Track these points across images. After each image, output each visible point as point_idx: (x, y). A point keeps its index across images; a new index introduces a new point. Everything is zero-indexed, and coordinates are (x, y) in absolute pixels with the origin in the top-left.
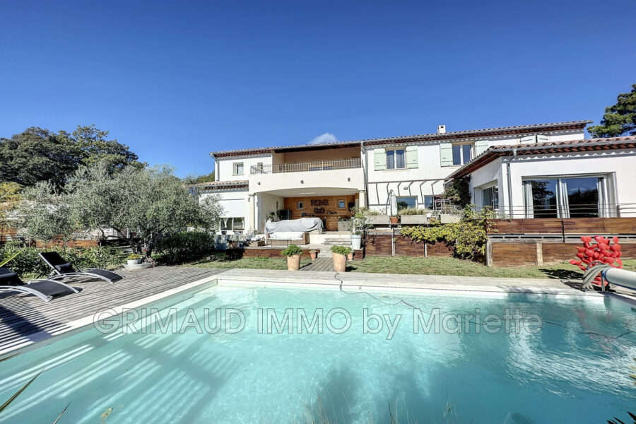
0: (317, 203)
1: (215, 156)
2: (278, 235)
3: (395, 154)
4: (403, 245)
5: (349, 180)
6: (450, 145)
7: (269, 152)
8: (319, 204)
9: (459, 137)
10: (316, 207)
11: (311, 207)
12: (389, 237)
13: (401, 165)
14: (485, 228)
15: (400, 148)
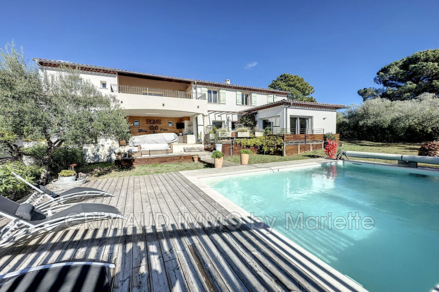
0: (152, 122)
1: (41, 63)
2: (146, 147)
3: (212, 93)
4: (236, 150)
5: (198, 107)
6: (240, 93)
7: (114, 73)
8: (154, 123)
9: (245, 89)
10: (151, 125)
11: (146, 125)
12: (229, 145)
13: (215, 101)
14: (283, 139)
15: (215, 90)
